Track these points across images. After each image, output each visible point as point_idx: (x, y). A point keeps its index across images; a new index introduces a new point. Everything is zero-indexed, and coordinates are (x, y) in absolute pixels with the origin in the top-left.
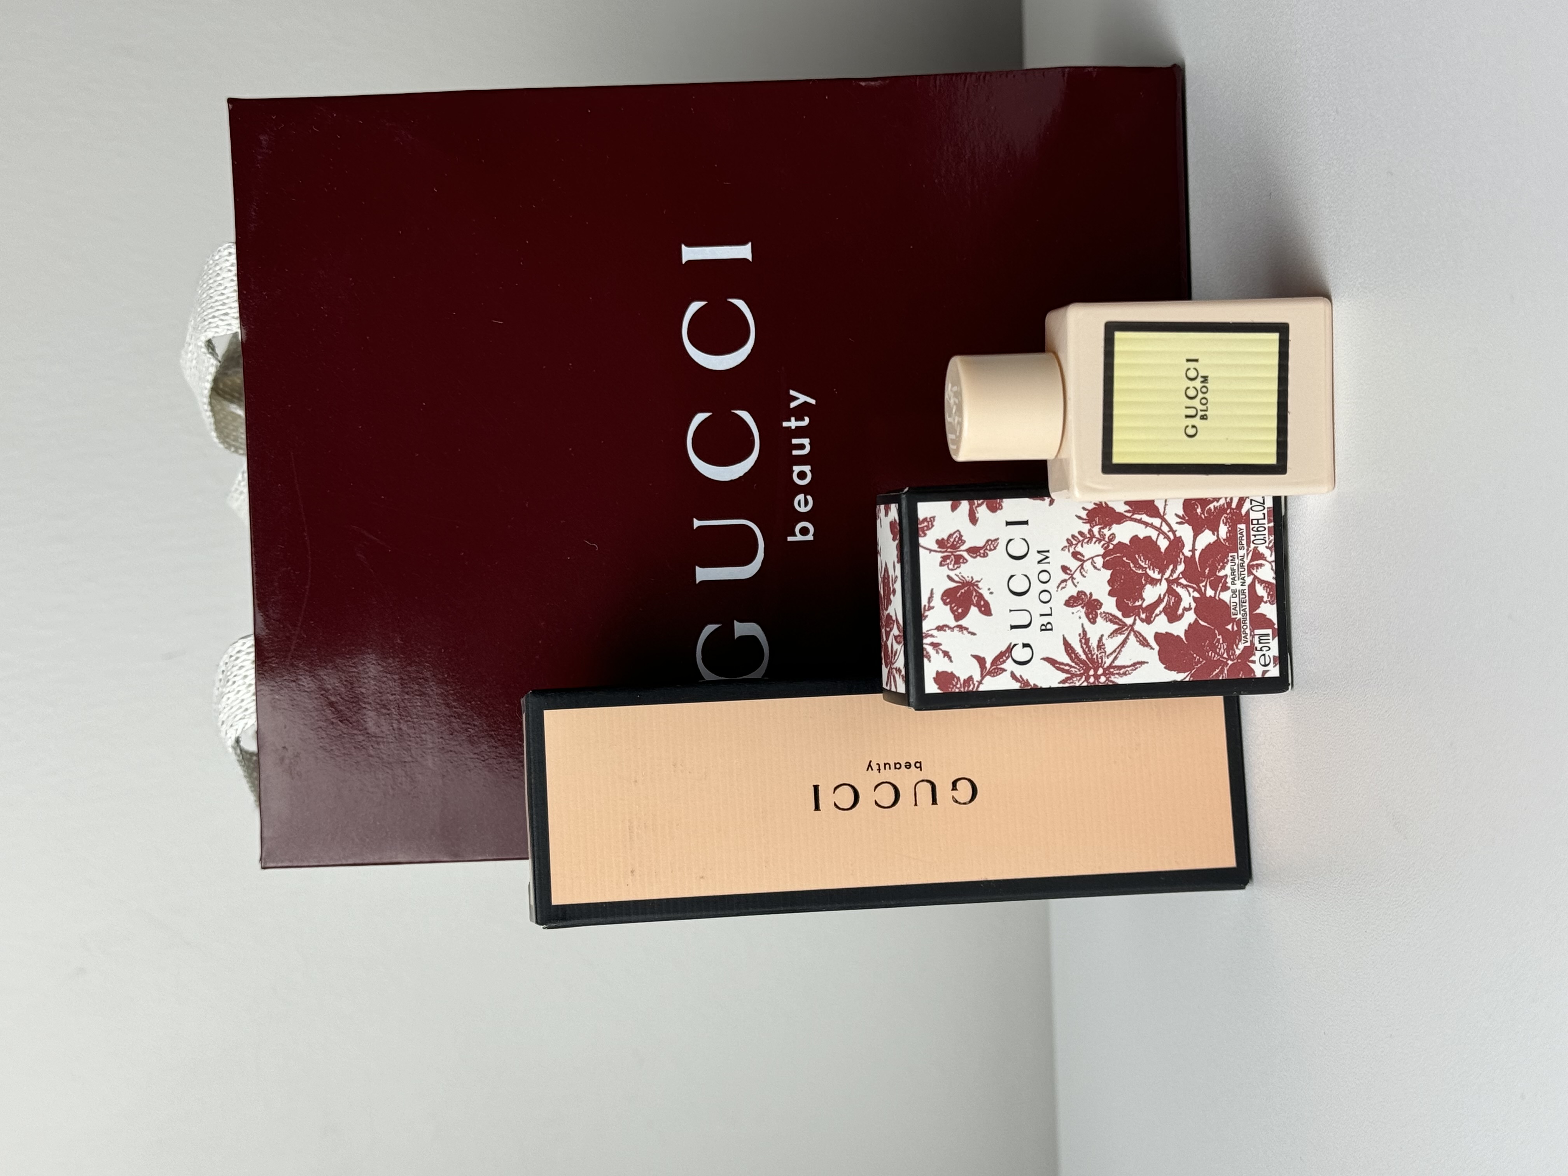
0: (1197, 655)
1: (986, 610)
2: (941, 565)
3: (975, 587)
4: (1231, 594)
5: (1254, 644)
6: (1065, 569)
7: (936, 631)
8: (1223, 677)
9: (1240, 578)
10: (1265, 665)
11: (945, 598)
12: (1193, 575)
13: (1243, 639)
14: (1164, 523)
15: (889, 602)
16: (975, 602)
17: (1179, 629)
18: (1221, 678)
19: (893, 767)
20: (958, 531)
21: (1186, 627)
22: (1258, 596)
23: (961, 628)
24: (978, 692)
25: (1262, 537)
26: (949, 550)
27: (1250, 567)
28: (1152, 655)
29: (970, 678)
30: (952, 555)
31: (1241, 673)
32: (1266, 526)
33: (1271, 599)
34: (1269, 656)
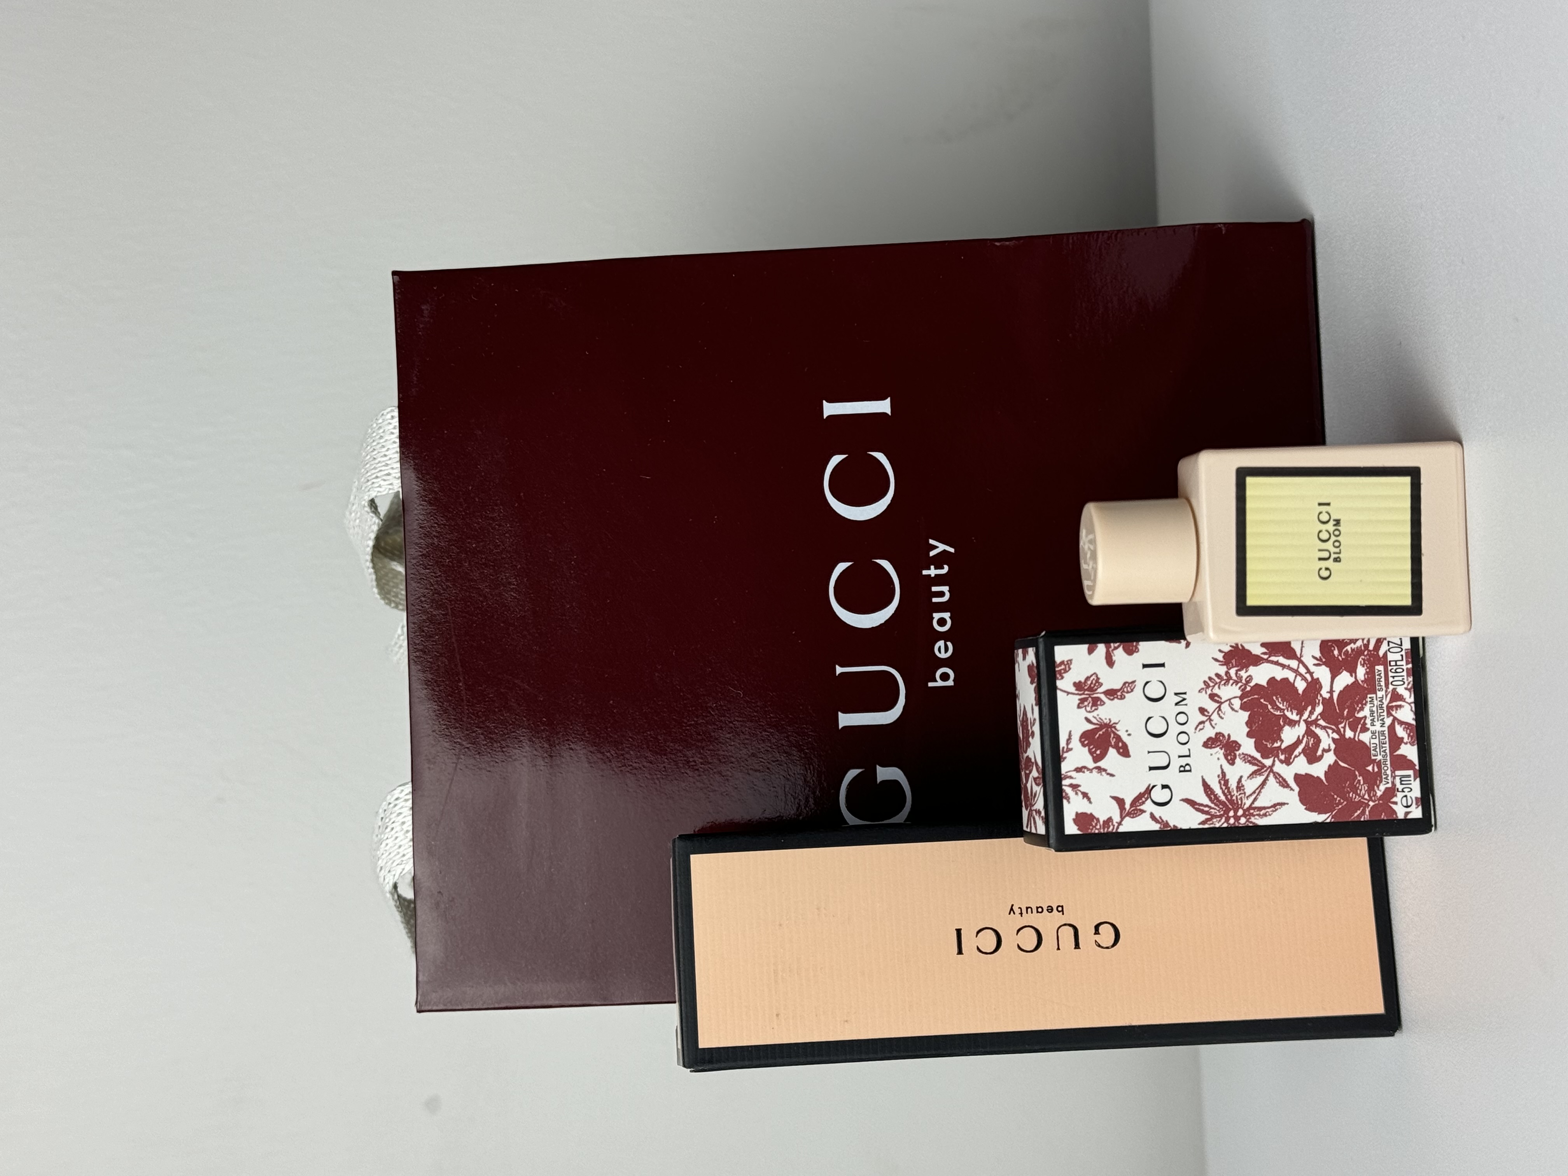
0: (1337, 796)
1: (1124, 752)
2: (1079, 707)
3: (1113, 729)
4: (1371, 735)
5: (1395, 785)
6: (1202, 711)
7: (1075, 772)
8: (1364, 818)
9: (1380, 719)
10: (1407, 807)
11: (1083, 740)
12: (1332, 716)
13: (1384, 780)
14: (1301, 665)
15: (1028, 744)
16: (1113, 743)
17: (1319, 770)
18: (1362, 819)
19: (1035, 911)
20: (1095, 673)
21: (1326, 768)
22: (1397, 737)
23: (1100, 769)
24: (1118, 833)
25: (1400, 678)
26: (1086, 692)
27: (1389, 708)
28: (1292, 796)
29: (1110, 819)
30: (1090, 697)
31: (1383, 814)
32: (1405, 667)
33: (1411, 740)
34: (1411, 797)
